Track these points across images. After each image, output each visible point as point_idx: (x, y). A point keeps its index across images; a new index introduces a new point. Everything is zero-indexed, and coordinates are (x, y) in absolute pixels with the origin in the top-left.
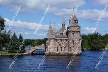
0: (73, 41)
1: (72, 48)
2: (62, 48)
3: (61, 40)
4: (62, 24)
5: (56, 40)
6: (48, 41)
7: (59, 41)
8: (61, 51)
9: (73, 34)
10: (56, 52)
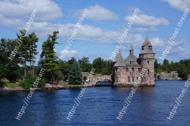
0: (148, 70)
1: (146, 78)
2: (135, 78)
3: (133, 68)
4: (130, 50)
5: (127, 69)
6: (119, 70)
7: (130, 70)
8: (133, 81)
9: (148, 62)
10: (127, 83)
